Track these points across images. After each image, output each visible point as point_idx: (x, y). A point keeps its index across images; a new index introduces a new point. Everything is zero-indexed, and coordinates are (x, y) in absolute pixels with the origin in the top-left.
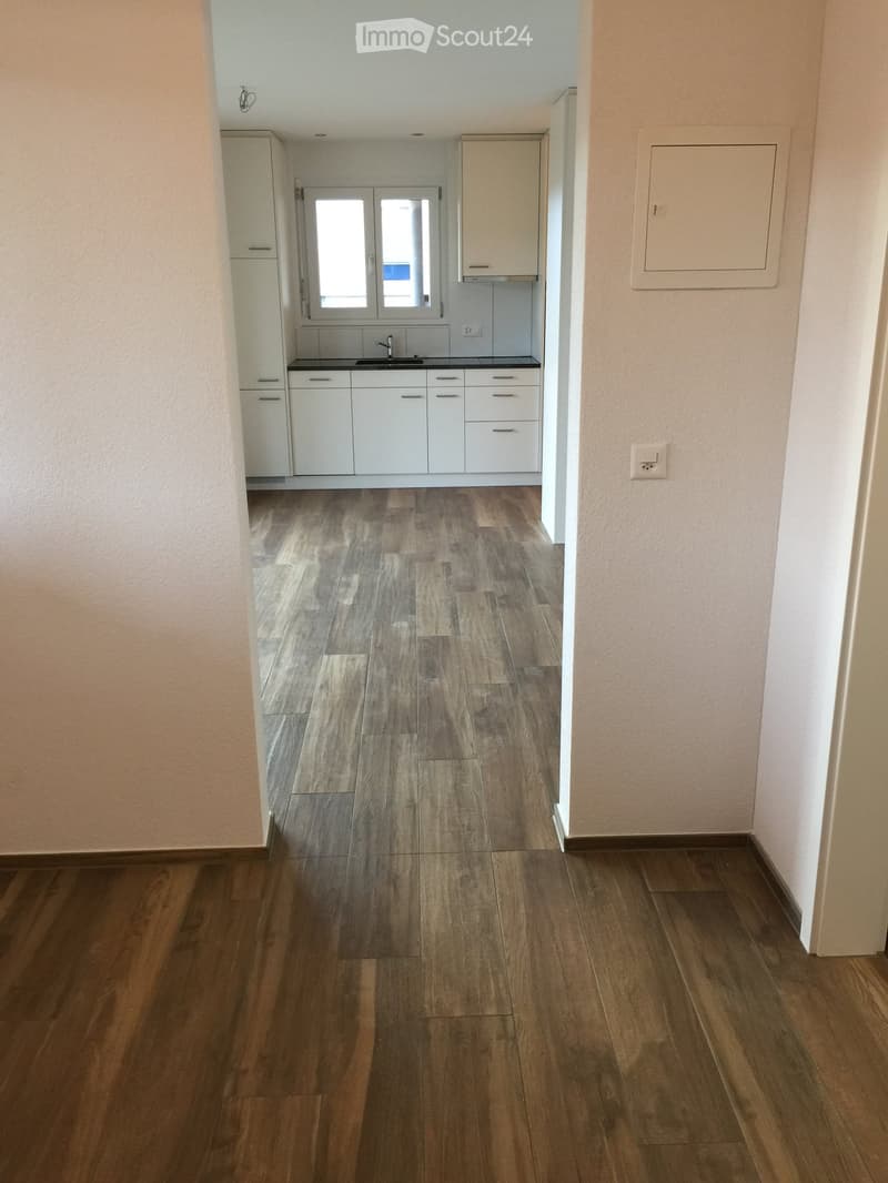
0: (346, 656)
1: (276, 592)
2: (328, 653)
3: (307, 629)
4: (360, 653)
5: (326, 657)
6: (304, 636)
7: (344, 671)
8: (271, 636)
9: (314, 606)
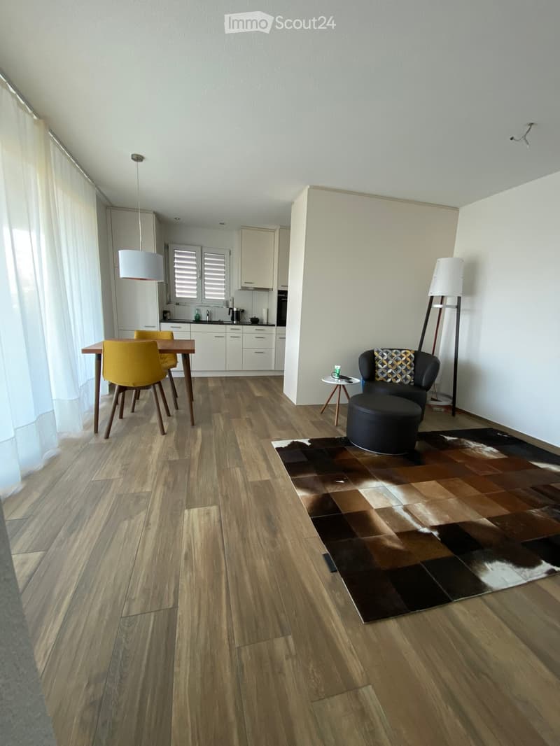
0: (202, 509)
1: (149, 445)
2: (189, 508)
3: (170, 480)
4: (212, 505)
5: (186, 511)
6: (168, 488)
7: (203, 531)
8: (144, 490)
9: (174, 457)
